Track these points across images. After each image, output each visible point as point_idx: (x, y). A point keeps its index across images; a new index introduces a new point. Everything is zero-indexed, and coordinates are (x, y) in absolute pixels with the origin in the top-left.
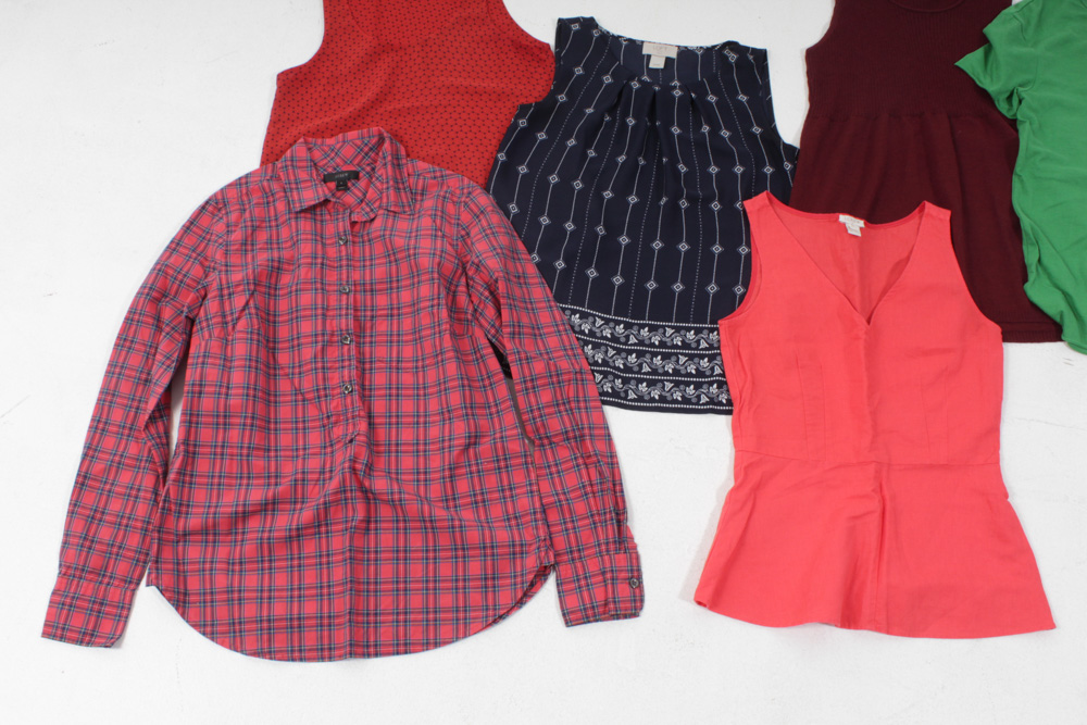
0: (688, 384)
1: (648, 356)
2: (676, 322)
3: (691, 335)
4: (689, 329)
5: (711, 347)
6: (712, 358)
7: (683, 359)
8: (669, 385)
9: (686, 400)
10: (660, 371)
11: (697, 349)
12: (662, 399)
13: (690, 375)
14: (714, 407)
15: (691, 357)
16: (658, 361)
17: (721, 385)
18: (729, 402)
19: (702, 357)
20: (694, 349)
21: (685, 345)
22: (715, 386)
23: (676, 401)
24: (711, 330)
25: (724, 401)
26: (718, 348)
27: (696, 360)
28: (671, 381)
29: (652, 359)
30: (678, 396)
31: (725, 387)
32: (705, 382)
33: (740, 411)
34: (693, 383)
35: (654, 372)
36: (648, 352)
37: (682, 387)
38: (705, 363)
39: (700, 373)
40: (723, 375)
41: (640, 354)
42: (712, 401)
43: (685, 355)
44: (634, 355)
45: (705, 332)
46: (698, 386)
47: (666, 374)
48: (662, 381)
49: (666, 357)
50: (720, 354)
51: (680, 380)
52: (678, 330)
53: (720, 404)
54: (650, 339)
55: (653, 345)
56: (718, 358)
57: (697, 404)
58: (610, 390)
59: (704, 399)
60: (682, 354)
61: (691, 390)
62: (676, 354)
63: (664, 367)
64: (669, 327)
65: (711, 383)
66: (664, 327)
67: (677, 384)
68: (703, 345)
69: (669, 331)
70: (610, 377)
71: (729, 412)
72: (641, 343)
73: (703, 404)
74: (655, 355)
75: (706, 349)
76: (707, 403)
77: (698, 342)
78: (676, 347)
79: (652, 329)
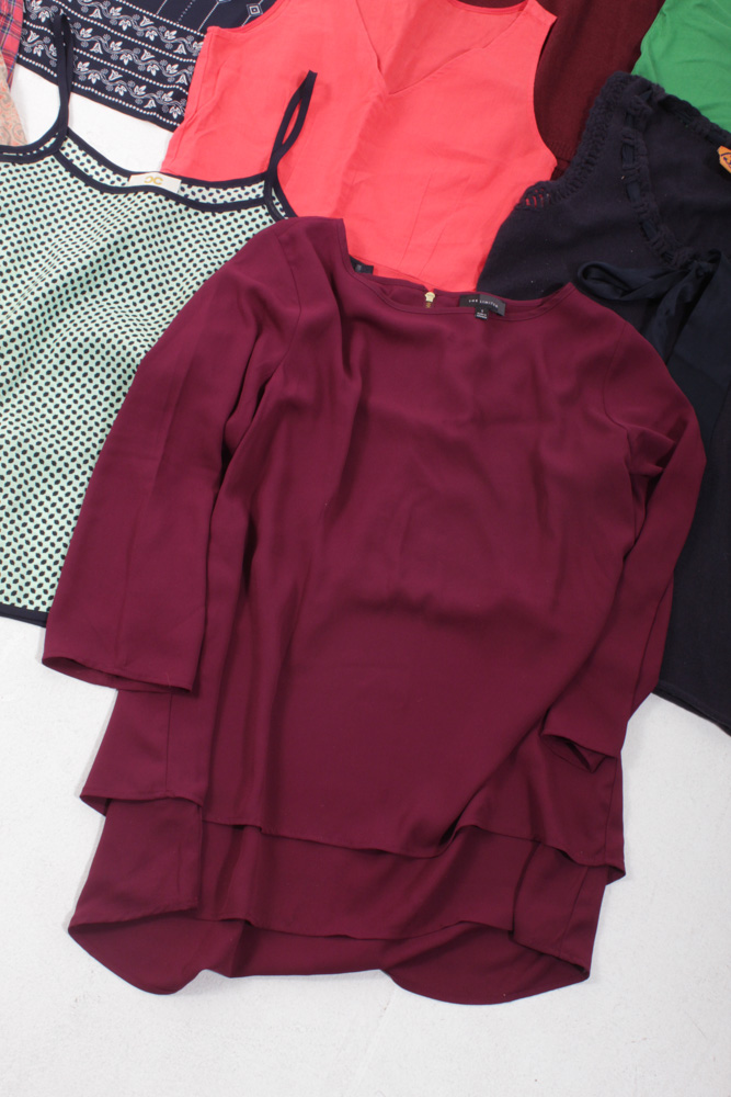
0: (140, 83)
1: (107, 37)
2: (160, 15)
3: (171, 35)
4: (171, 28)
5: (189, 55)
6: (182, 66)
7: (147, 55)
8: (115, 75)
9: (128, 97)
10: (114, 58)
11: (170, 51)
12: (100, 86)
13: (148, 75)
14: (160, 118)
15: (158, 57)
16: (116, 47)
17: (178, 96)
18: (180, 119)
19: (172, 62)
20: (167, 51)
21: (158, 42)
22: (171, 94)
23: (117, 95)
24: (199, 39)
25: (175, 116)
26: (196, 58)
27: (163, 62)
28: (120, 72)
29: (109, 42)
30: (121, 91)
31: (183, 101)
32: (162, 89)
33: (186, 128)
34: (147, 84)
35: (106, 56)
36: (109, 33)
37: (131, 83)
38: (172, 69)
39: (160, 77)
40: (187, 88)
41: (98, 32)
42: (158, 109)
43: (152, 52)
44: (90, 30)
45: (190, 38)
46: (151, 89)
47: (120, 63)
48: (110, 69)
49: (127, 46)
50: (194, 65)
51: (131, 74)
52: (157, 24)
53: (169, 116)
54: (119, 21)
55: (119, 29)
56: (190, 68)
57: (141, 107)
58: (39, 54)
59: (151, 104)
60: (149, 50)
61: (140, 91)
62: (142, 48)
63: (120, 55)
64: (148, 16)
65: (167, 91)
66: (142, 15)
67: (126, 78)
68: (181, 50)
69: (146, 21)
70: (47, 40)
71: (172, 128)
72: (106, 21)
73: (148, 110)
74: (116, 39)
75: (182, 56)
76: (152, 110)
77: (176, 45)
78: (147, 40)
79: (127, 11)
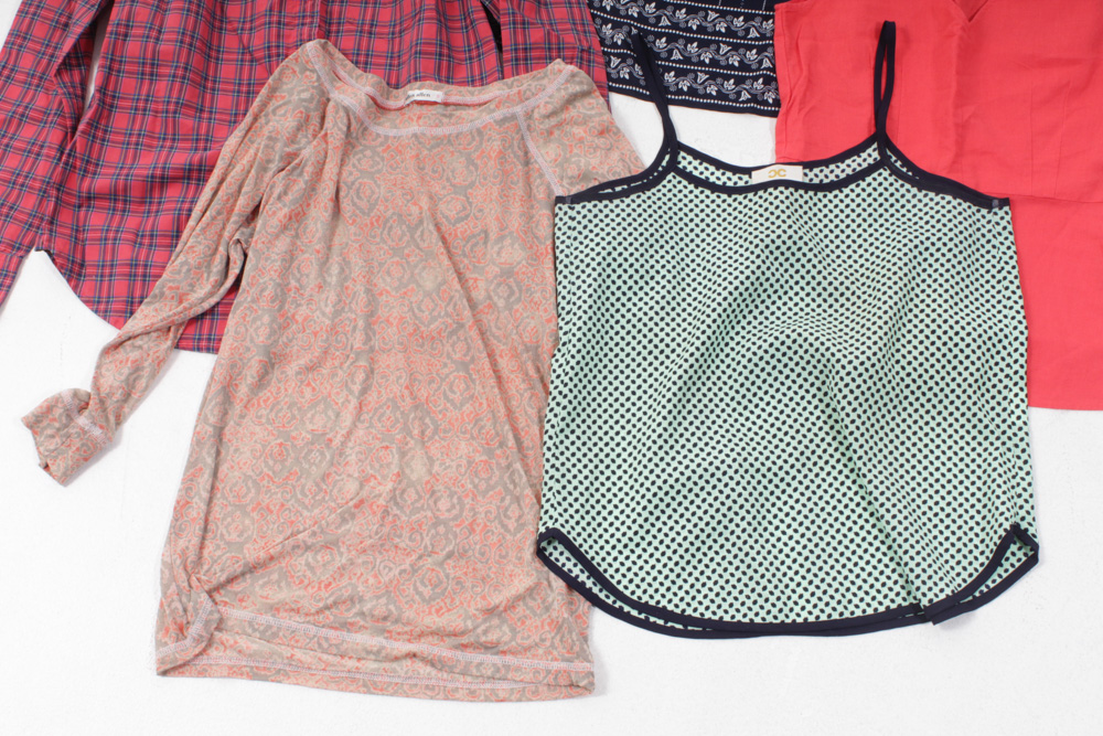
0: (727, 78)
1: (681, 41)
2: (723, 5)
3: (739, 22)
4: (737, 15)
5: (763, 37)
6: (761, 49)
7: (724, 49)
8: (702, 77)
9: (721, 95)
10: (695, 60)
11: (744, 38)
12: (692, 91)
13: (732, 67)
14: (757, 107)
15: (735, 47)
16: (693, 48)
17: (768, 81)
18: (777, 103)
19: (750, 48)
20: (741, 38)
21: (730, 33)
22: (761, 81)
23: (710, 96)
24: (766, 18)
25: (771, 101)
26: (772, 38)
27: (742, 51)
28: (706, 73)
29: (686, 46)
30: (713, 90)
31: (773, 84)
32: (749, 77)
33: (788, 111)
34: (733, 76)
35: (687, 60)
36: (682, 37)
37: (719, 80)
38: (752, 55)
39: (744, 66)
40: (773, 70)
41: (671, 39)
42: (754, 99)
43: (728, 44)
44: (664, 40)
45: (758, 19)
46: (739, 81)
47: (702, 63)
48: (695, 72)
49: (703, 44)
50: (772, 45)
51: (717, 71)
52: (723, 14)
53: (765, 103)
54: (687, 22)
55: (689, 30)
56: (770, 49)
57: (736, 101)
58: (627, 77)
59: (745, 96)
60: (724, 43)
61: (730, 85)
62: (718, 42)
63: (699, 56)
64: (712, 10)
65: (756, 79)
66: (706, 10)
67: (713, 76)
68: (753, 34)
69: (712, 15)
70: (630, 61)
71: (773, 114)
72: (675, 26)
73: (743, 102)
74: (691, 41)
75: (756, 39)
76: (748, 101)
77: (747, 31)
78: (719, 34)
79: (691, 11)
